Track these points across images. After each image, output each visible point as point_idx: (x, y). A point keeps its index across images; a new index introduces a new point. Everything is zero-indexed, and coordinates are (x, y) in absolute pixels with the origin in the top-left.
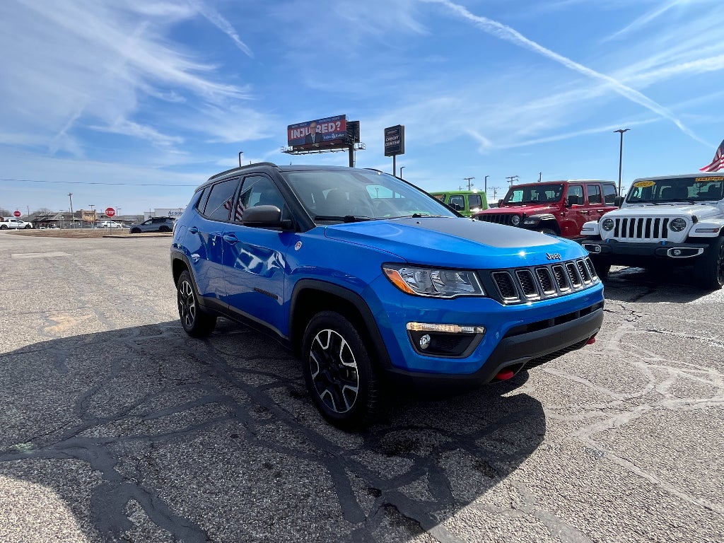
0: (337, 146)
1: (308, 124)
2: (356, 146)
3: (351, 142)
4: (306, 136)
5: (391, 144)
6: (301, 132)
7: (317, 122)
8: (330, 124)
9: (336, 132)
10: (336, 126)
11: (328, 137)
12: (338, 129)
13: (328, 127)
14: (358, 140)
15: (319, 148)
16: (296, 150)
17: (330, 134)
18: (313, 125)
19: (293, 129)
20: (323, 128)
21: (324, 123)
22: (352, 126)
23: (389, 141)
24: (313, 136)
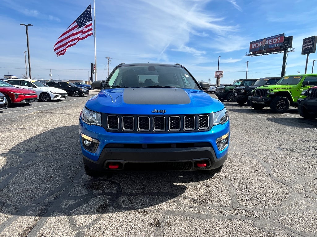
0: (276, 50)
1: (262, 40)
2: (289, 50)
3: (286, 48)
4: (260, 47)
5: (307, 47)
6: (257, 45)
7: (267, 39)
8: (274, 40)
9: (277, 43)
10: (277, 40)
11: (272, 46)
12: (278, 42)
13: (272, 41)
14: (290, 47)
15: (266, 52)
16: (253, 54)
17: (273, 44)
18: (264, 41)
19: (253, 44)
20: (270, 42)
21: (271, 39)
22: (288, 39)
23: (306, 46)
24: (263, 47)
